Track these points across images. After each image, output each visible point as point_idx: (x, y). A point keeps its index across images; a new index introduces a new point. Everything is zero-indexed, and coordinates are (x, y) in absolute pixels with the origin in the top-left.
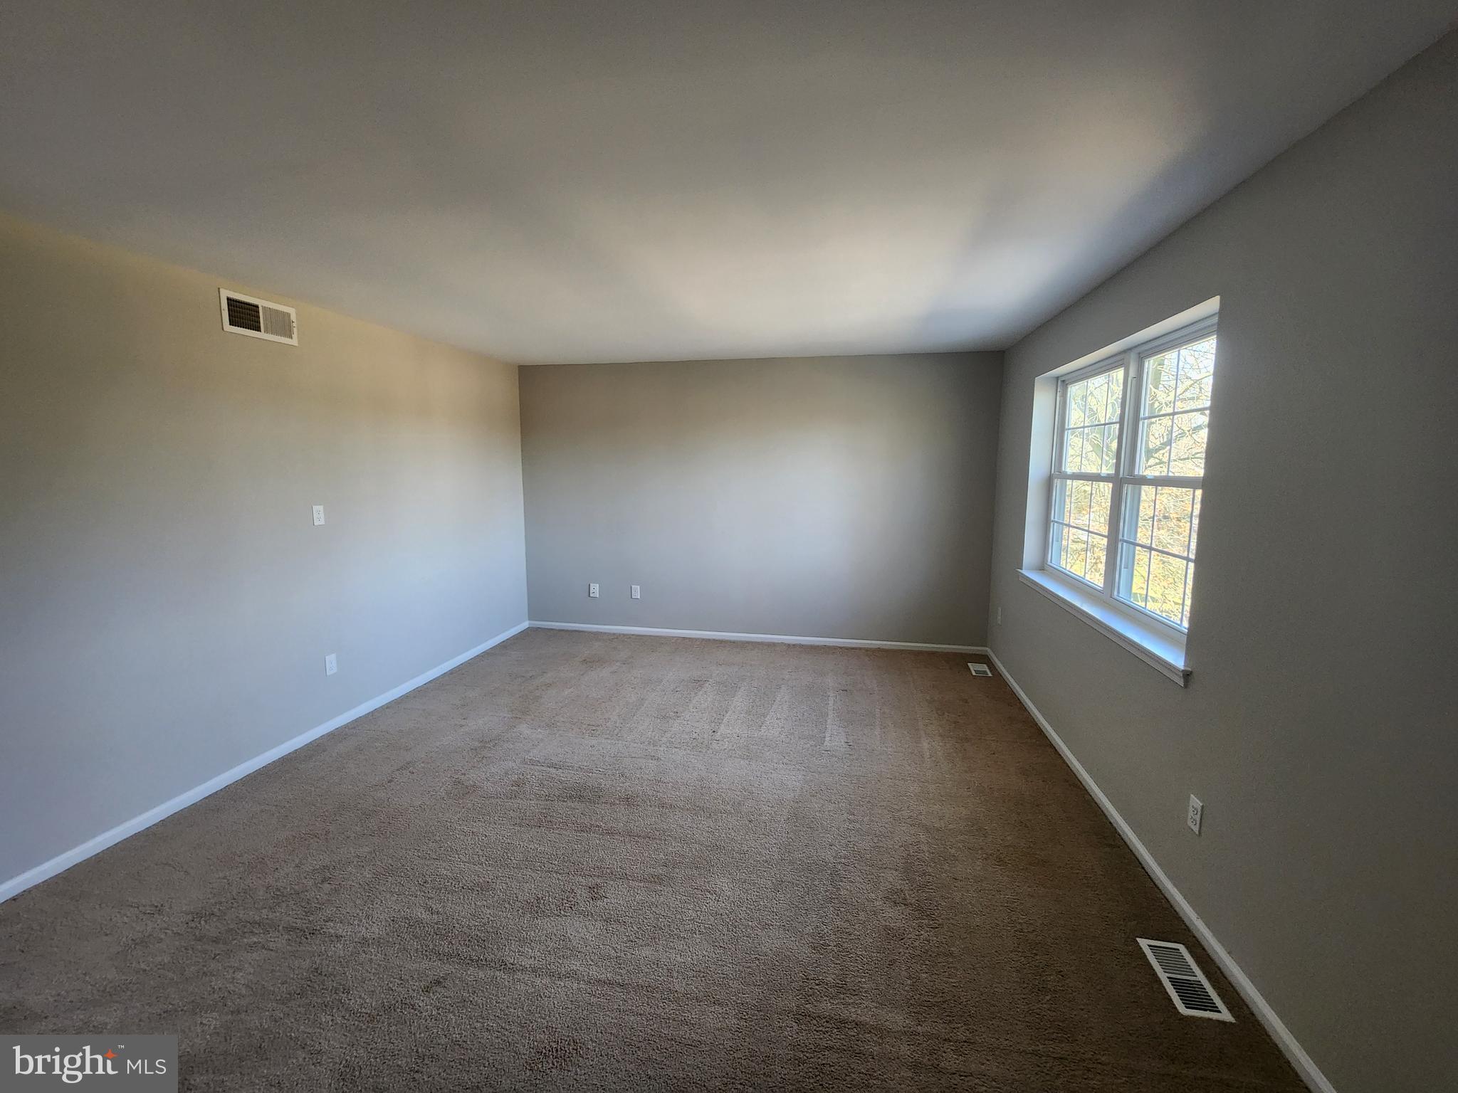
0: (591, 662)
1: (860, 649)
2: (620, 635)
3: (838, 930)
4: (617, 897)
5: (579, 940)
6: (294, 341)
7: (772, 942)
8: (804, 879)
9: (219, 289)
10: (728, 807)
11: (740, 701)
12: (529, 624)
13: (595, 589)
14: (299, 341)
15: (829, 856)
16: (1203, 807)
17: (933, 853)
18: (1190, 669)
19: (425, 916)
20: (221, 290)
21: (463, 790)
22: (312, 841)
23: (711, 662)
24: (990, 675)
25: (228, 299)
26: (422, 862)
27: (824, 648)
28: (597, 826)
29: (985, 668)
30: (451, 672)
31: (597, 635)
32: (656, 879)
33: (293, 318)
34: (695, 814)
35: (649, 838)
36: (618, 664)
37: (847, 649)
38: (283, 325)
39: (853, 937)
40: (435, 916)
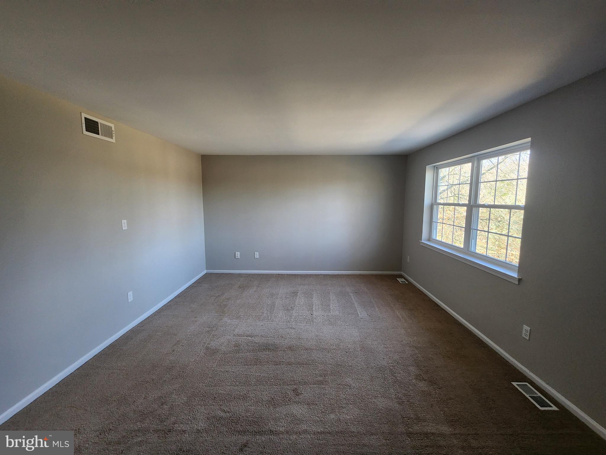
0: (243, 288)
1: (353, 275)
2: (250, 274)
3: (405, 395)
4: (307, 393)
5: (300, 415)
6: (113, 140)
7: (382, 403)
8: (381, 375)
9: (81, 113)
10: (334, 347)
11: (316, 300)
12: (207, 272)
13: (238, 254)
14: (116, 140)
15: (384, 363)
16: (530, 329)
17: (424, 357)
18: (521, 278)
19: (223, 414)
20: (82, 113)
21: (211, 352)
22: (146, 385)
23: (295, 284)
24: (407, 283)
25: (85, 118)
26: (209, 388)
27: (339, 275)
28: (282, 362)
29: (403, 280)
30: (178, 296)
31: (240, 275)
32: (320, 383)
33: (113, 129)
34: (322, 351)
35: (308, 364)
36: (255, 287)
37: (348, 275)
38: (109, 133)
39: (411, 397)
40: (228, 414)
